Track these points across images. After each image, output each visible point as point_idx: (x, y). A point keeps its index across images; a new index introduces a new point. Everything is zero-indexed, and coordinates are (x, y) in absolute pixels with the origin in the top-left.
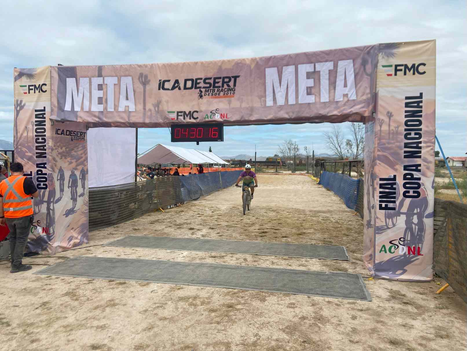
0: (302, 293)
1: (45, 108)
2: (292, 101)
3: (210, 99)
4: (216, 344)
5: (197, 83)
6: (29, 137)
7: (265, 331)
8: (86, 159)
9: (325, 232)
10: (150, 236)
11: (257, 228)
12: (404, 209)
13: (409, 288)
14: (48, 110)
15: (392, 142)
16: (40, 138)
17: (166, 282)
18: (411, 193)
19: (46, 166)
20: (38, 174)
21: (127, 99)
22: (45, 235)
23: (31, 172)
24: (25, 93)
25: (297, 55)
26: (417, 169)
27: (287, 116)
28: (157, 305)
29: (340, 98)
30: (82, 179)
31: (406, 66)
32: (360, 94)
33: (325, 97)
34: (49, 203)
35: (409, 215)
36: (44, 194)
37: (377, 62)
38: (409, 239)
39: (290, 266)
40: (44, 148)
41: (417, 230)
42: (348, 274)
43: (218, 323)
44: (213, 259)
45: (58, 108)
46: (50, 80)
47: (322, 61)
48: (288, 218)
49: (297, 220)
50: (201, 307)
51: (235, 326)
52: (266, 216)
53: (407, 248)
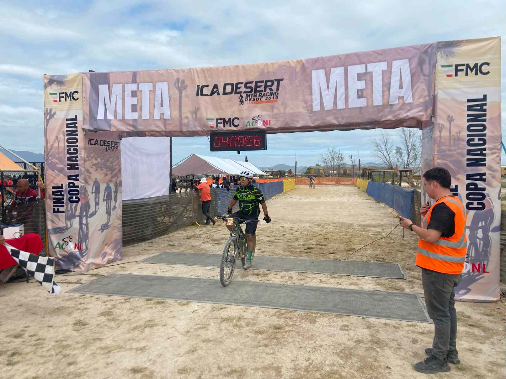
0: (356, 314)
1: (76, 116)
2: (341, 105)
3: (252, 105)
4: (265, 369)
5: (237, 88)
6: (60, 148)
7: (317, 355)
8: (120, 170)
9: (377, 248)
10: (187, 252)
11: (302, 244)
13: (474, 309)
14: (80, 119)
15: (453, 148)
16: (72, 148)
17: (207, 302)
18: (475, 205)
19: (78, 178)
20: (69, 187)
21: (162, 106)
22: (78, 252)
23: (62, 185)
24: (56, 101)
25: (348, 56)
26: (481, 177)
27: (335, 122)
28: (199, 326)
29: (395, 102)
30: (115, 191)
31: (468, 66)
32: (417, 97)
33: (378, 100)
34: (81, 217)
35: (474, 228)
37: (436, 63)
38: (473, 255)
39: (340, 284)
40: (76, 159)
41: (482, 245)
42: (404, 294)
43: (266, 346)
44: (256, 277)
45: (90, 117)
46: (82, 87)
47: (373, 61)
48: (334, 233)
49: (345, 235)
50: (246, 328)
51: (285, 349)
52: (311, 231)
53: (471, 265)
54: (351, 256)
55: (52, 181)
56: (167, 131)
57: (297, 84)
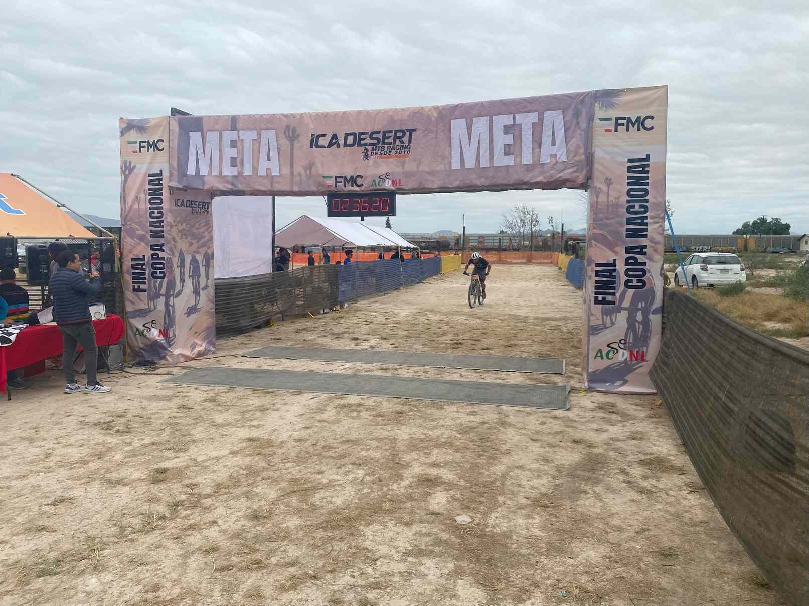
0: (490, 402)
1: (161, 171)
2: (484, 163)
3: (379, 161)
5: (360, 139)
6: (141, 210)
8: (211, 239)
9: (546, 344)
10: (297, 346)
11: (450, 338)
12: (626, 304)
13: (626, 399)
14: (166, 174)
16: (156, 211)
17: (324, 392)
18: (635, 283)
19: (163, 248)
20: (153, 259)
21: (269, 159)
23: (144, 256)
24: (136, 152)
25: (493, 104)
26: (641, 250)
27: (479, 182)
28: (314, 411)
29: (546, 160)
30: (205, 266)
31: (629, 120)
32: (571, 156)
33: (527, 159)
34: (167, 296)
35: (632, 310)
36: (161, 284)
37: (594, 115)
38: (631, 341)
39: (483, 378)
40: (161, 225)
41: (641, 329)
42: (554, 387)
44: (384, 371)
45: (178, 172)
46: (167, 134)
47: (523, 110)
48: (498, 327)
49: (511, 329)
50: (366, 412)
51: (404, 427)
52: (466, 324)
53: (629, 353)
54: (508, 352)
55: (131, 252)
56: (274, 191)
57: (433, 135)
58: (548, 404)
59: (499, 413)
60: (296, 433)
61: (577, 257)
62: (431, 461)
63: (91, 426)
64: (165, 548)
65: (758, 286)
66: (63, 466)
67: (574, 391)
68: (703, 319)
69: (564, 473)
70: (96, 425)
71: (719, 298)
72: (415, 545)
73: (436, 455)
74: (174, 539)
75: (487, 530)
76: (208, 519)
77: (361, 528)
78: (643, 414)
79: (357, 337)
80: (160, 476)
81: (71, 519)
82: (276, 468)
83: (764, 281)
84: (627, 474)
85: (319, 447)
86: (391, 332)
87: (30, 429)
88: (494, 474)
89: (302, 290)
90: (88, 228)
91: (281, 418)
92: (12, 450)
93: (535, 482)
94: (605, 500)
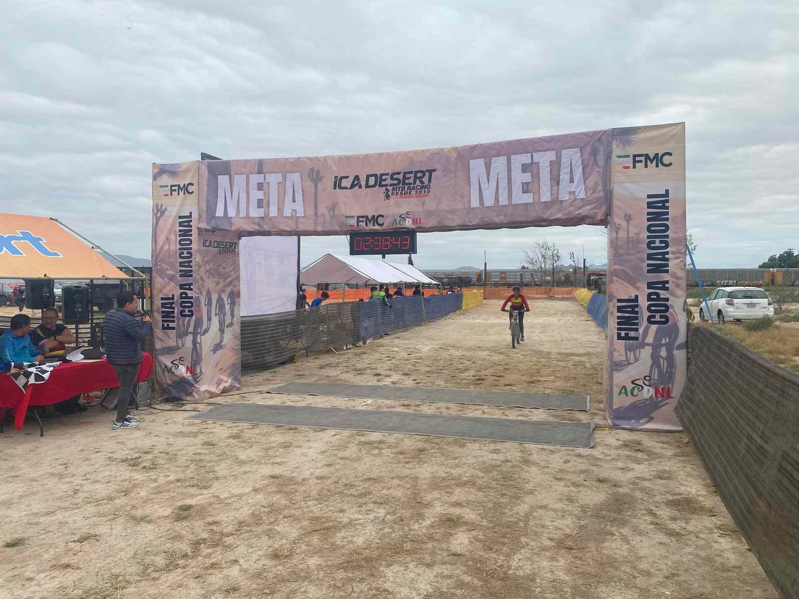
0: (513, 440)
1: (191, 213)
2: (503, 201)
3: (400, 200)
4: (402, 478)
5: (381, 180)
6: (171, 250)
7: (458, 470)
8: (238, 278)
9: (570, 380)
10: (321, 382)
11: (472, 374)
12: (650, 339)
13: (652, 437)
14: (195, 216)
16: (185, 252)
17: (346, 429)
18: (658, 318)
19: (192, 287)
20: (182, 298)
21: (294, 201)
22: (190, 376)
23: (173, 295)
24: (167, 195)
25: (510, 143)
26: (664, 285)
27: (497, 220)
28: (336, 448)
29: (565, 197)
30: (230, 304)
31: (647, 157)
32: (591, 192)
33: (546, 197)
34: (195, 334)
35: (656, 347)
36: (189, 321)
37: (612, 152)
38: (656, 377)
39: (506, 416)
40: (189, 264)
41: (665, 365)
42: (577, 424)
44: (406, 407)
45: (207, 213)
46: (197, 178)
47: (541, 149)
48: (521, 362)
49: (533, 365)
50: (387, 450)
51: (426, 465)
52: (488, 360)
53: (654, 390)
54: (531, 389)
55: (161, 291)
56: (299, 231)
57: (452, 175)
58: (573, 441)
59: (522, 451)
60: (319, 470)
61: (600, 292)
62: (453, 500)
63: (119, 462)
64: (186, 587)
65: (787, 320)
66: (91, 502)
67: (598, 428)
68: (729, 356)
69: (589, 514)
70: (123, 461)
71: (747, 332)
72: (436, 587)
73: (459, 494)
74: (196, 578)
75: (510, 572)
76: (230, 558)
77: (382, 568)
78: (669, 453)
79: (379, 373)
80: (184, 513)
81: (96, 556)
82: (297, 506)
83: (792, 315)
84: (655, 515)
85: (340, 485)
86: (413, 368)
87: (60, 465)
88: (517, 514)
89: (326, 326)
90: (121, 269)
91: (304, 455)
92: (42, 485)
93: (559, 523)
94: (632, 542)
